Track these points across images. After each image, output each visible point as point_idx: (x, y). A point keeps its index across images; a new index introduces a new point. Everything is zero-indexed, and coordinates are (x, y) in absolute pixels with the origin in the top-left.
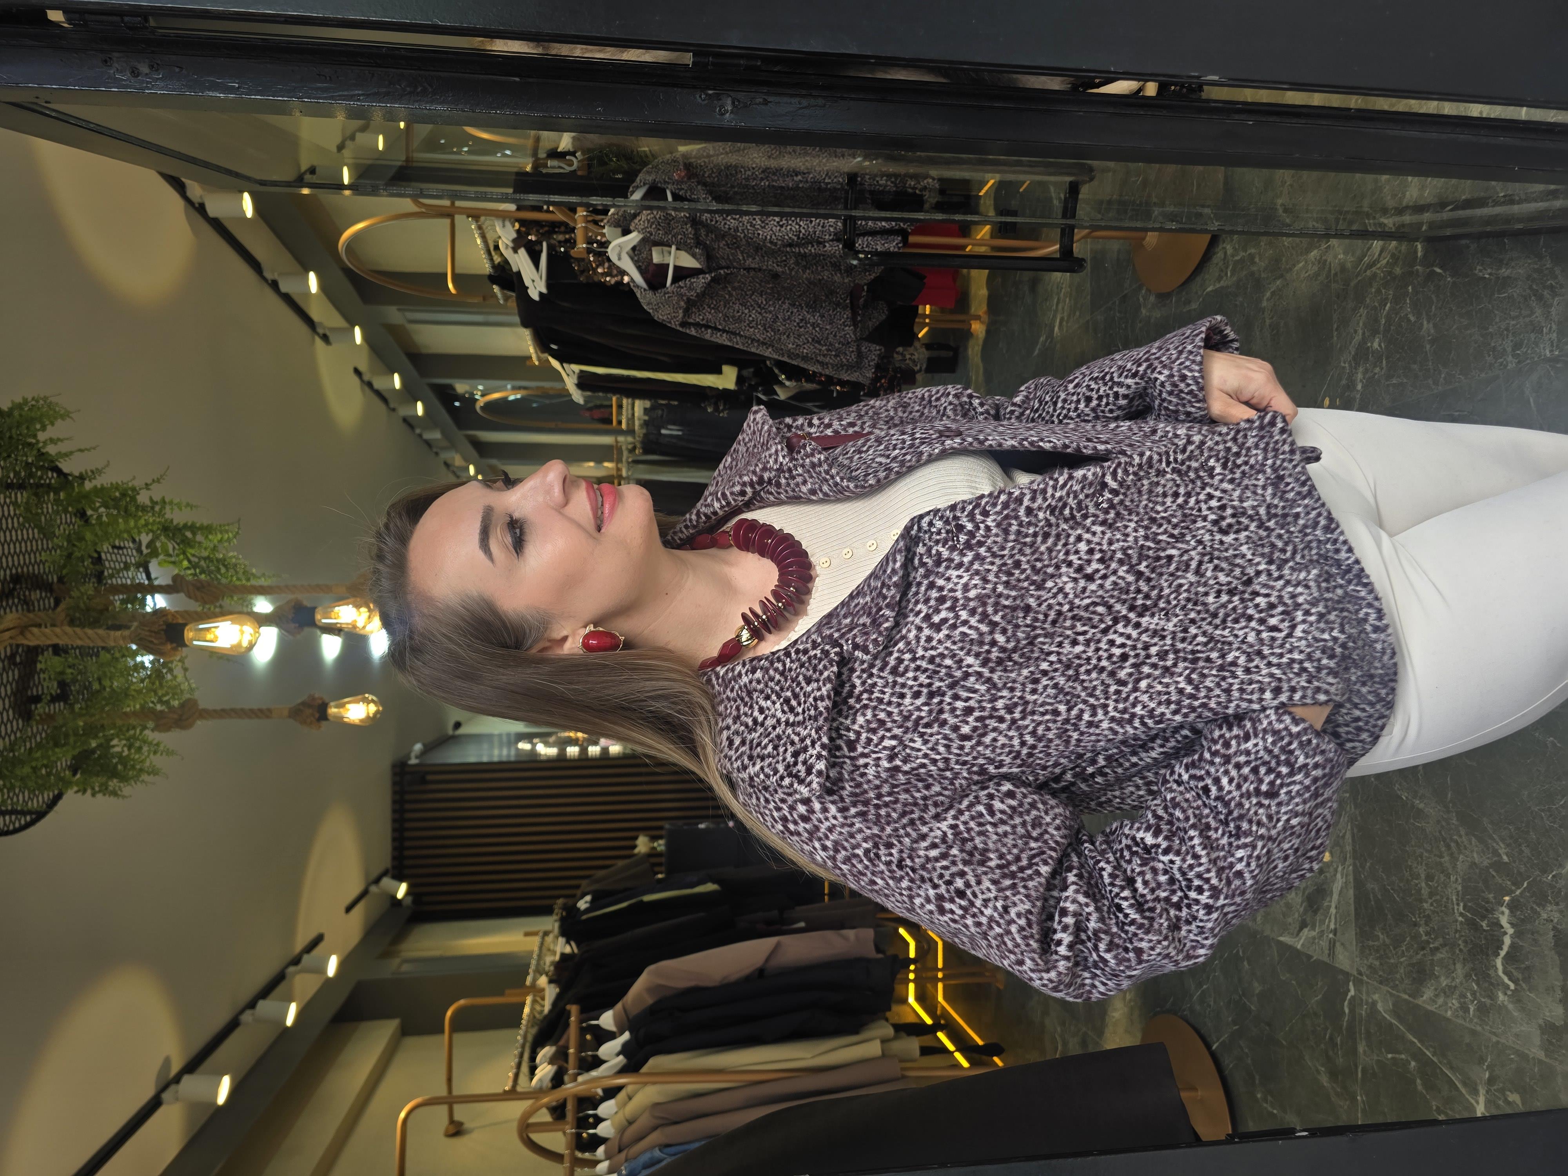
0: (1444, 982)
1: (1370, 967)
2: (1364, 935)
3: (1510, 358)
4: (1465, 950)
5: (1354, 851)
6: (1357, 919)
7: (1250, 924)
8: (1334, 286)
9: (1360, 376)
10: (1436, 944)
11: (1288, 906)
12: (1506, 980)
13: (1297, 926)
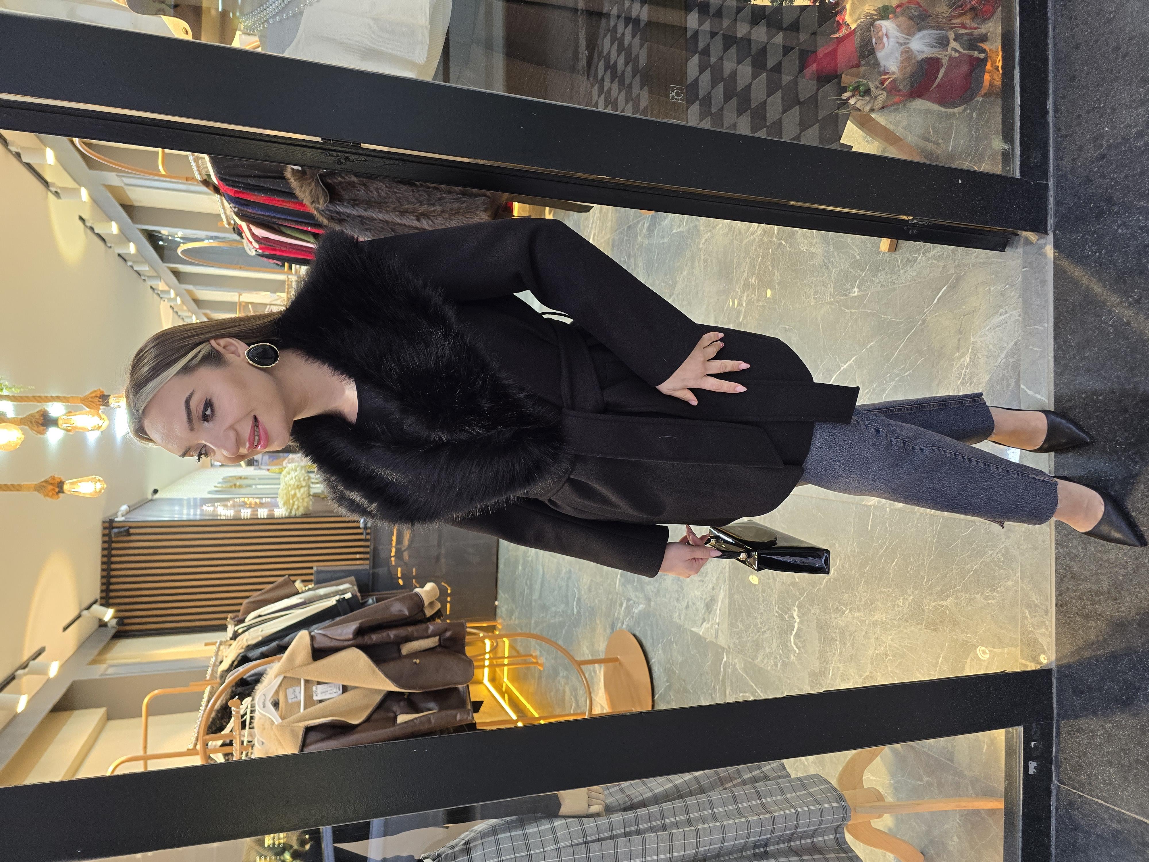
0: (768, 650)
1: (734, 644)
2: (732, 625)
3: (812, 299)
4: (778, 632)
5: (730, 576)
6: (729, 617)
7: (678, 621)
8: (735, 242)
9: (745, 298)
10: (765, 629)
11: (697, 610)
12: (795, 647)
13: (701, 621)
